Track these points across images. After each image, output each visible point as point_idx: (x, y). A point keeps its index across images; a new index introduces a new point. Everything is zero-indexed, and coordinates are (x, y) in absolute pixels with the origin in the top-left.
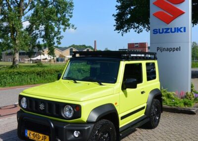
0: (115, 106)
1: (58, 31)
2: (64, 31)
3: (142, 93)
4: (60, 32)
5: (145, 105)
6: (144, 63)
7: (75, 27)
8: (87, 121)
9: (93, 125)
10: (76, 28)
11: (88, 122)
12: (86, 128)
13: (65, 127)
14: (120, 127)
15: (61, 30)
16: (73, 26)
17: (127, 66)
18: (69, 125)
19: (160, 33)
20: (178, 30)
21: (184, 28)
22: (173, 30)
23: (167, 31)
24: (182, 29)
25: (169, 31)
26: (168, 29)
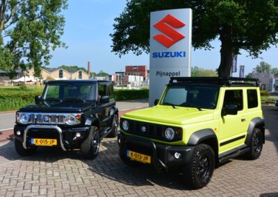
1: (46, 50)
2: (54, 50)
3: (243, 120)
4: (49, 51)
5: (246, 133)
6: (245, 89)
10: (67, 47)
11: (189, 145)
12: (187, 150)
14: (220, 153)
17: (227, 92)
19: (160, 57)
20: (178, 54)
21: (184, 53)
22: (173, 55)
23: (167, 55)
24: (182, 54)
25: (169, 55)
26: (168, 53)
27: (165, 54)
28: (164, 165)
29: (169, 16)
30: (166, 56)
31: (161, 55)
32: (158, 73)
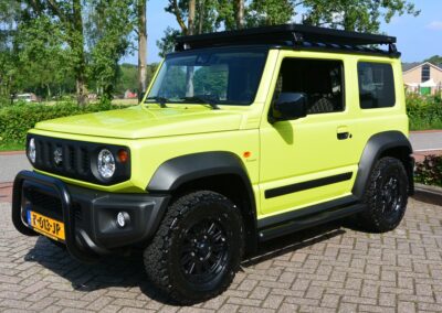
0: (244, 159)
1: (374, 23)
2: (387, 22)
3: (342, 136)
4: (378, 24)
7: (415, 9)
8: (147, 189)
9: (162, 199)
10: (418, 13)
11: (152, 192)
12: (143, 205)
13: (94, 201)
15: (380, 19)
16: (411, 7)
18: (107, 196)
28: (91, 243)
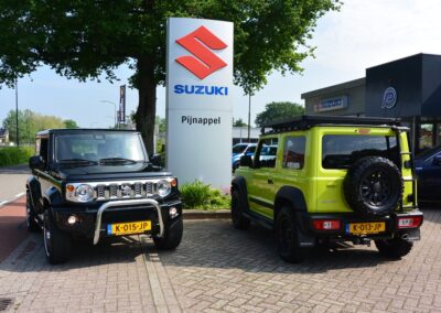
19: (187, 92)
20: (216, 91)
21: (226, 89)
22: (210, 91)
23: (200, 90)
24: (223, 91)
25: (203, 90)
26: (201, 87)
27: (196, 89)
29: (202, 28)
30: (198, 92)
31: (190, 90)
32: (184, 119)
